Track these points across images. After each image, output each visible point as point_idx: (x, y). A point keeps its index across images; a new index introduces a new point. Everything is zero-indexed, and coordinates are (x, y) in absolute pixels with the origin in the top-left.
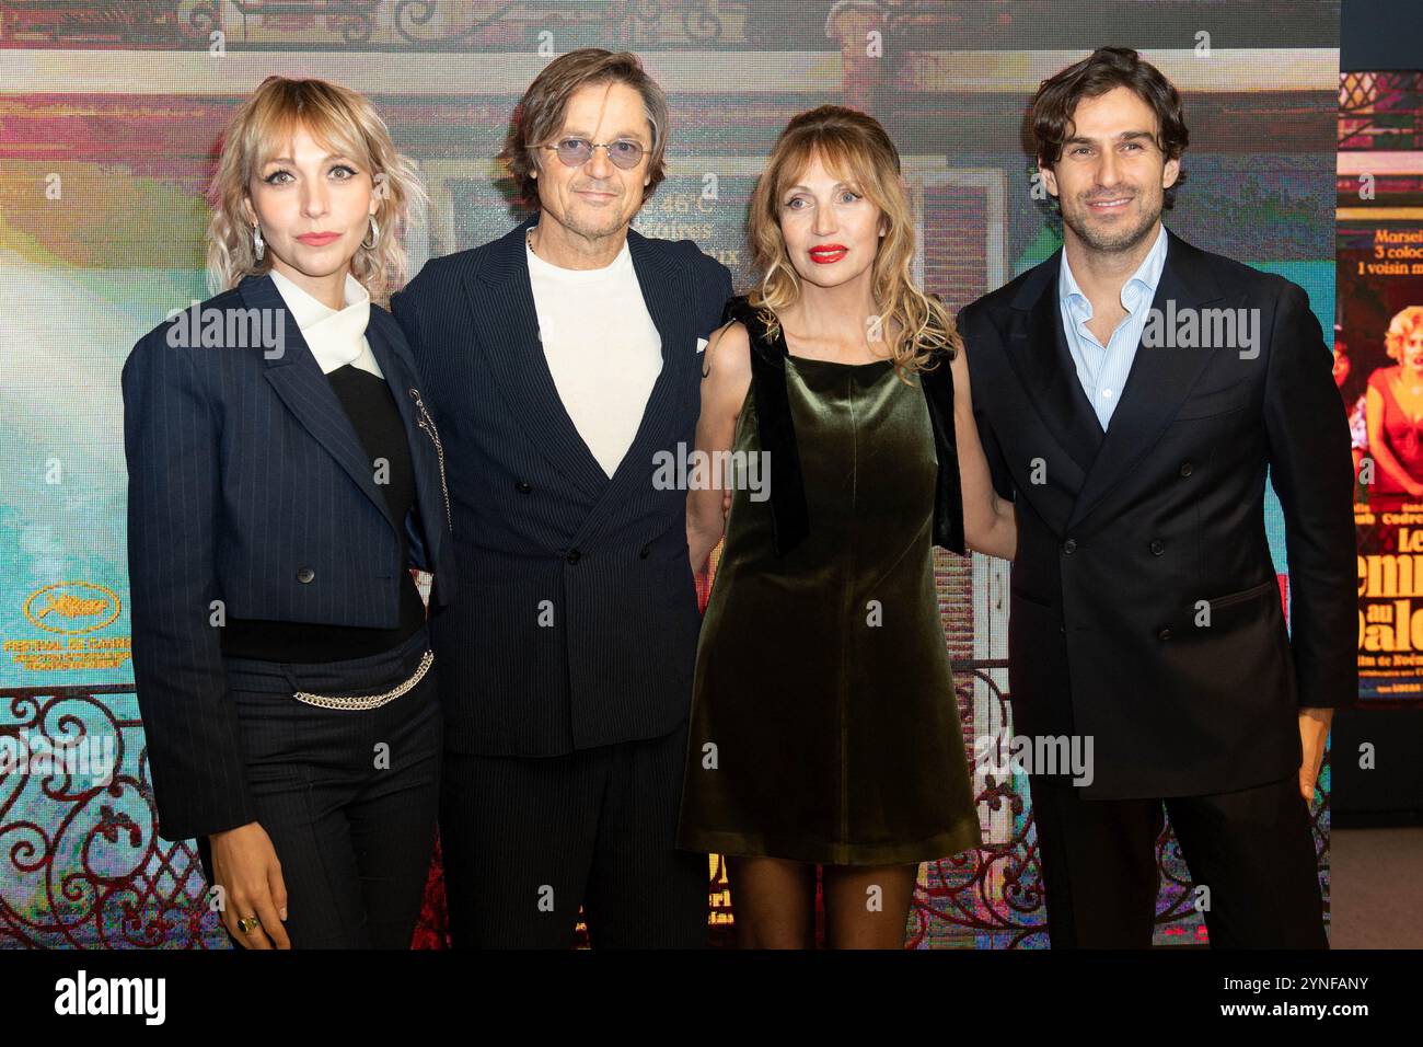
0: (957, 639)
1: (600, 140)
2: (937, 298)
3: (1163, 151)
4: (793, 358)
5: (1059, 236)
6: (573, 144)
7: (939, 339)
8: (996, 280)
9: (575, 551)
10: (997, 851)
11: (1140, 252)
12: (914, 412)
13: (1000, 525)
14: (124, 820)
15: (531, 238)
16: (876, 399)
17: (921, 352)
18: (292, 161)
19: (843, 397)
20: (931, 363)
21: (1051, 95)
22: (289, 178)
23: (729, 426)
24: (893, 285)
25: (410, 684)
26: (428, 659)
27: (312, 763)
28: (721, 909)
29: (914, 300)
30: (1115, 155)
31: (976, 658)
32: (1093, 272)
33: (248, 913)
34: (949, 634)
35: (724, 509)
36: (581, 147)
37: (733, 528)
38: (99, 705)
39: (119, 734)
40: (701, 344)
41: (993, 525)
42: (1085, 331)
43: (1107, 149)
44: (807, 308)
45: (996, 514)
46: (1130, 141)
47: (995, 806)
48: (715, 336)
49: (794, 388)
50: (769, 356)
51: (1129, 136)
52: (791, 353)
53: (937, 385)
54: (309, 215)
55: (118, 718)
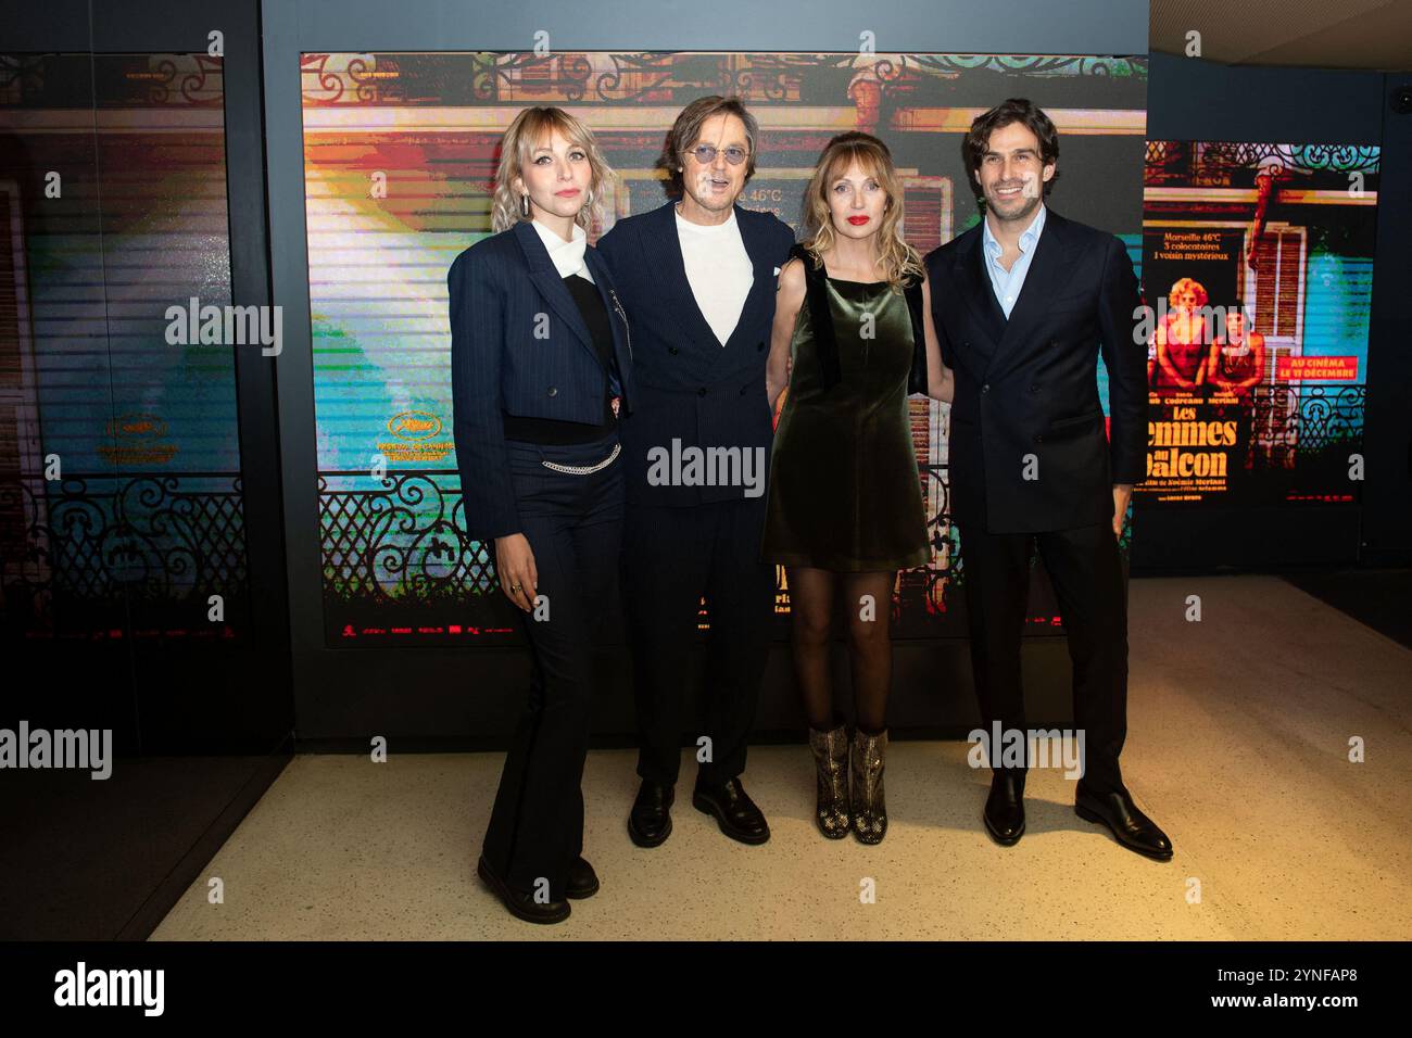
0: (920, 452)
1: (721, 148)
2: (913, 246)
3: (1042, 160)
4: (829, 279)
5: (983, 213)
6: (703, 150)
7: (914, 268)
8: (946, 238)
9: (704, 389)
10: (940, 574)
11: (1029, 219)
12: (901, 312)
13: (945, 382)
14: (444, 546)
15: (678, 208)
16: (879, 303)
17: (904, 277)
18: (551, 150)
19: (860, 302)
20: (910, 283)
21: (978, 128)
22: (548, 161)
23: (792, 319)
24: (888, 239)
25: (607, 462)
26: (618, 448)
27: (552, 502)
28: (782, 604)
29: (898, 246)
30: (1012, 163)
31: (930, 463)
32: (1002, 230)
33: (517, 583)
34: (916, 449)
35: (787, 369)
36: (709, 152)
37: (793, 380)
38: (429, 481)
39: (441, 498)
40: (777, 271)
41: (941, 382)
42: (998, 264)
43: (1007, 158)
44: (839, 251)
45: (943, 376)
46: (1020, 154)
47: (939, 548)
48: (784, 267)
49: (831, 295)
50: (816, 277)
51: (1020, 151)
52: (829, 276)
53: (913, 297)
54: (563, 179)
55: (440, 488)
